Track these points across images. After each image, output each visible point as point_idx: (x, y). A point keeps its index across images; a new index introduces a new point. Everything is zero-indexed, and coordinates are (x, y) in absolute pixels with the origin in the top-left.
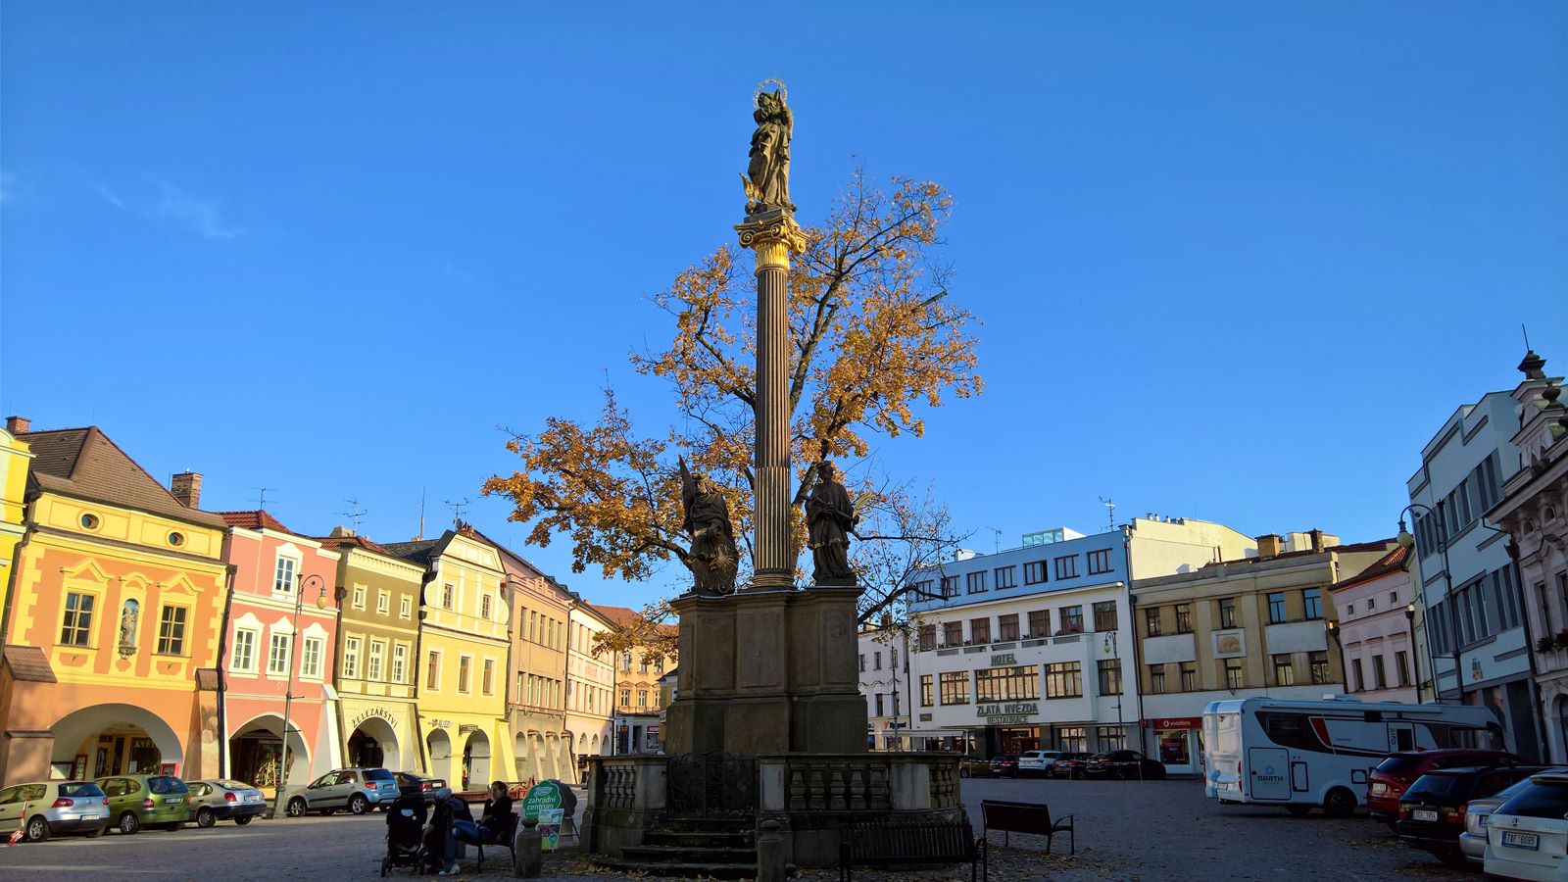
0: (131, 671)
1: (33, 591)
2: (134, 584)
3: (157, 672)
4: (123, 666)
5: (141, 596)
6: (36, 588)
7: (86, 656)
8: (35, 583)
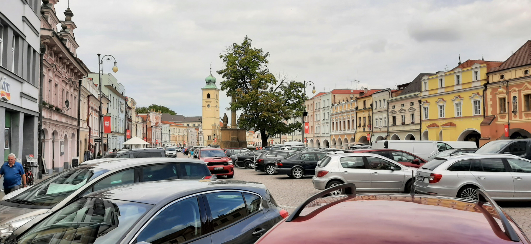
0: (518, 118)
1: (491, 101)
2: (515, 91)
3: (525, 117)
4: (515, 116)
5: (516, 94)
6: (491, 100)
7: (506, 115)
8: (490, 99)
